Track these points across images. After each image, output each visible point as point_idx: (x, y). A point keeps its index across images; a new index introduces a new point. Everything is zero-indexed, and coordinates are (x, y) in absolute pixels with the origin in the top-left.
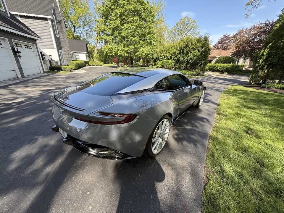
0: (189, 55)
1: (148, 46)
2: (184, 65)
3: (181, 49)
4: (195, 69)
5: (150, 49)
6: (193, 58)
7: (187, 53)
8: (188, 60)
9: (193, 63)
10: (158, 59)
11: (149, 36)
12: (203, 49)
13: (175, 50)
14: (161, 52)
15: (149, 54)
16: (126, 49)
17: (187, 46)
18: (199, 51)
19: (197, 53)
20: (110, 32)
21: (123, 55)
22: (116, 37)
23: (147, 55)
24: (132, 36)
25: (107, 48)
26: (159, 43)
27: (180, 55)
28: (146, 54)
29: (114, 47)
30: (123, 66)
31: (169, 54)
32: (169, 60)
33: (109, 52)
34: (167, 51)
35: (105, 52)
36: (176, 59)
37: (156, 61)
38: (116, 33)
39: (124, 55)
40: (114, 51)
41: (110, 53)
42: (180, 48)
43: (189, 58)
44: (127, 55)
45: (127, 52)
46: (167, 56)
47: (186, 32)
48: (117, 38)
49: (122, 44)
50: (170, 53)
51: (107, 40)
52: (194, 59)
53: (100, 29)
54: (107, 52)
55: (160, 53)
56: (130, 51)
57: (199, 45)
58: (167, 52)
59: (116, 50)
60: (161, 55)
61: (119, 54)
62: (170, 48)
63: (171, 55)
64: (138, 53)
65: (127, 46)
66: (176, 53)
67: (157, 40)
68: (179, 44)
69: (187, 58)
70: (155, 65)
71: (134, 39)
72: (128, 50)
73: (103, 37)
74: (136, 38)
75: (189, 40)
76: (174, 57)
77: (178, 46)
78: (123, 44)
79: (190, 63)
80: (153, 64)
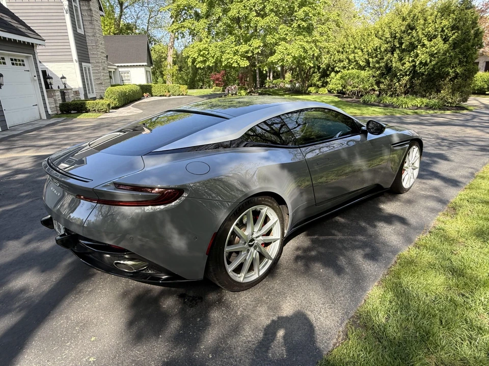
0: (419, 52)
1: (302, 37)
2: (404, 82)
3: (395, 37)
4: (438, 91)
5: (305, 44)
6: (431, 62)
7: (412, 47)
8: (414, 66)
9: (429, 75)
10: (333, 70)
11: (302, 10)
12: (460, 32)
13: (377, 42)
14: (341, 50)
15: (304, 58)
16: (244, 48)
17: (412, 29)
18: (445, 40)
19: (440, 45)
20: (202, 9)
21: (235, 65)
22: (219, 19)
23: (299, 61)
24: (258, 15)
25: (196, 49)
26: (333, 26)
27: (393, 54)
28: (294, 58)
29: (214, 47)
30: (236, 94)
31: (360, 53)
32: (363, 68)
33: (200, 59)
34: (356, 45)
35: (190, 61)
36: (380, 67)
37: (328, 76)
38: (218, 10)
39: (238, 64)
40: (213, 57)
41: (201, 62)
42: (391, 34)
43: (418, 63)
44: (245, 63)
45: (244, 56)
46: (357, 59)
48: (220, 23)
49: (233, 38)
50: (365, 50)
51: (194, 29)
52: (433, 63)
53: (178, 6)
54: (194, 61)
55: (338, 52)
56: (252, 52)
57: (445, 22)
58: (355, 48)
59: (218, 54)
60: (341, 57)
61: (226, 63)
62: (365, 38)
63: (366, 57)
64: (273, 57)
65: (247, 40)
66: (382, 49)
67: (328, 20)
68: (390, 23)
69: (413, 61)
70: (325, 84)
71: (262, 22)
72: (247, 52)
73: (186, 24)
74: (267, 19)
75: (416, 11)
76: (374, 60)
77: (387, 30)
78: (236, 36)
79: (423, 74)
80: (318, 83)
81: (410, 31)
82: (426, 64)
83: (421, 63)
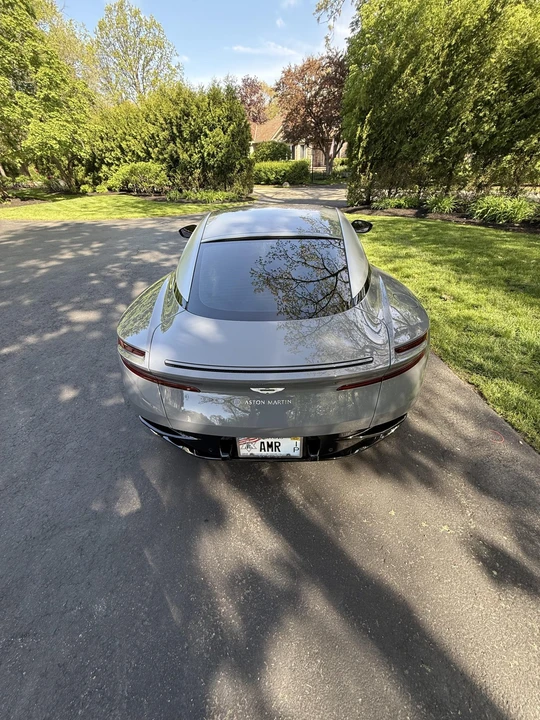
0: (203, 142)
1: (56, 114)
2: (197, 175)
3: (171, 123)
4: (231, 184)
6: (217, 153)
7: (195, 136)
8: (202, 157)
9: (218, 167)
10: (103, 162)
12: (234, 123)
13: (152, 129)
14: (104, 136)
15: (71, 147)
17: (188, 115)
18: (224, 132)
19: (221, 137)
23: (65, 148)
27: (175, 143)
28: (60, 143)
31: (134, 141)
32: (144, 160)
34: (125, 131)
36: (165, 158)
37: (98, 169)
42: (165, 119)
43: (205, 154)
46: (133, 148)
47: (141, 62)
50: (139, 137)
52: (220, 155)
57: (219, 111)
58: (125, 134)
60: (108, 145)
63: (143, 146)
66: (161, 138)
68: (159, 106)
69: (200, 152)
70: (97, 181)
75: (185, 95)
76: (156, 150)
77: (158, 114)
79: (213, 167)
80: (86, 179)
81: (185, 118)
82: (213, 156)
83: (209, 154)
